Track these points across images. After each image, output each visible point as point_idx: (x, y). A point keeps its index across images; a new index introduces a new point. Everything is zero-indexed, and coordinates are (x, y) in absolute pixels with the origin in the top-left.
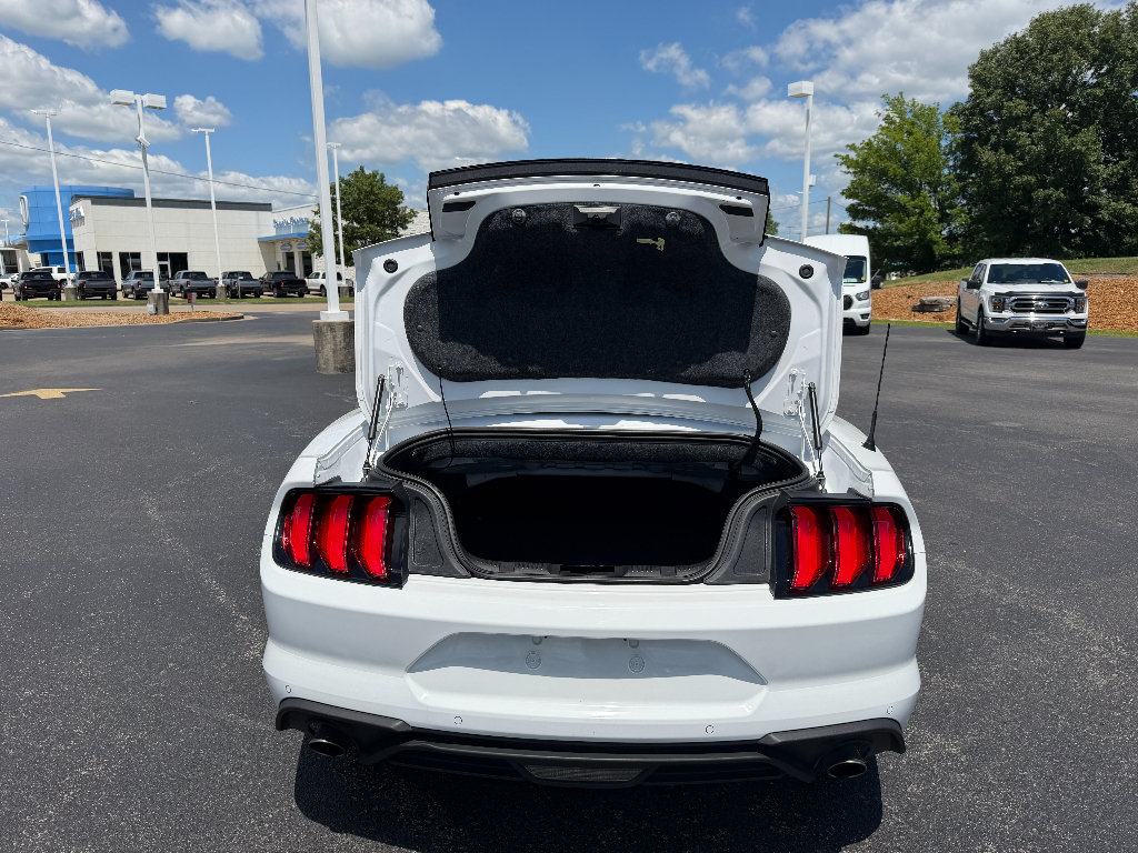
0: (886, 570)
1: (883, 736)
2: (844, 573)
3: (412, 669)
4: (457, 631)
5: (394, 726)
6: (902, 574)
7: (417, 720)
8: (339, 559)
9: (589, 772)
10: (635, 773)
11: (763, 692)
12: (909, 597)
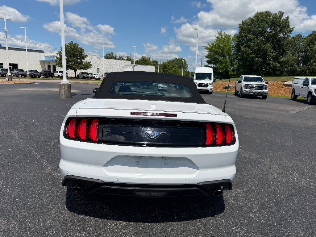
0: (228, 141)
1: (227, 184)
2: (219, 142)
3: (103, 166)
5: (99, 181)
6: (233, 142)
7: (105, 180)
8: (83, 136)
9: (152, 193)
10: (164, 193)
11: (198, 171)
12: (234, 148)
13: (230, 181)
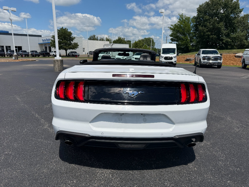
0: (201, 99)
1: (199, 137)
2: (192, 99)
3: (90, 123)
4: (103, 112)
5: (86, 136)
6: (205, 100)
7: (92, 134)
8: (72, 97)
9: (133, 146)
10: (144, 146)
11: (174, 126)
12: (206, 105)
13: (201, 134)
